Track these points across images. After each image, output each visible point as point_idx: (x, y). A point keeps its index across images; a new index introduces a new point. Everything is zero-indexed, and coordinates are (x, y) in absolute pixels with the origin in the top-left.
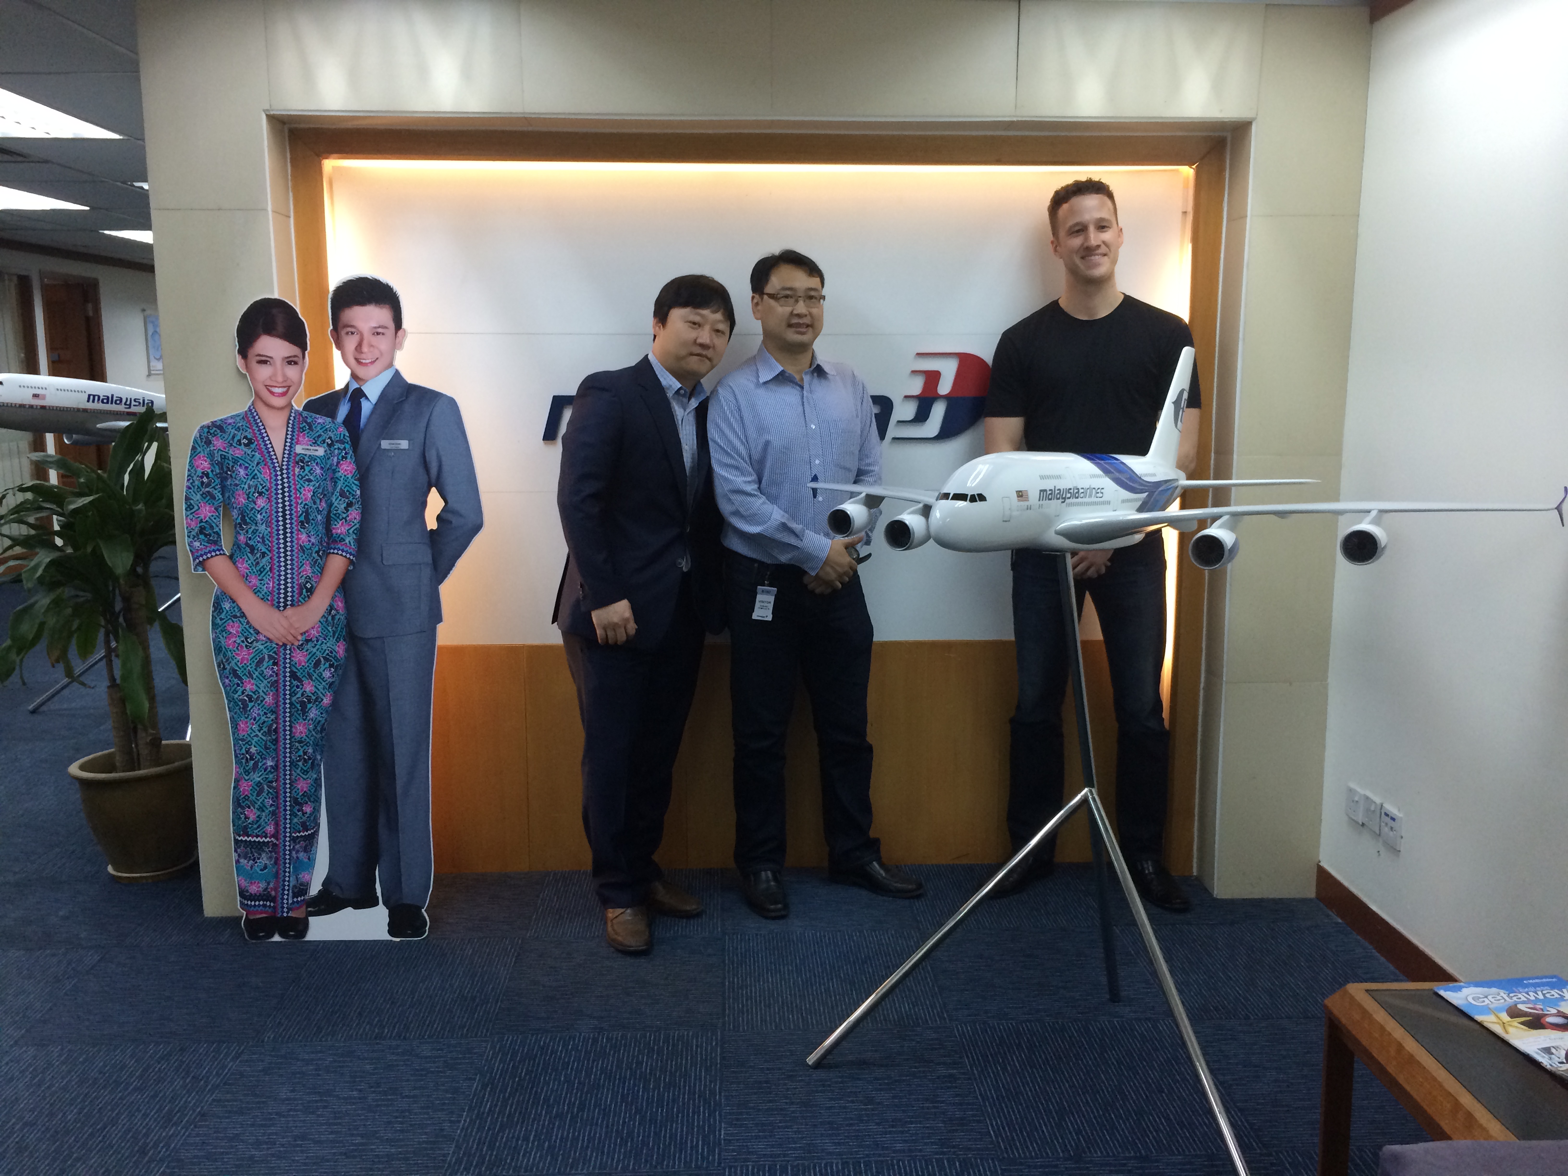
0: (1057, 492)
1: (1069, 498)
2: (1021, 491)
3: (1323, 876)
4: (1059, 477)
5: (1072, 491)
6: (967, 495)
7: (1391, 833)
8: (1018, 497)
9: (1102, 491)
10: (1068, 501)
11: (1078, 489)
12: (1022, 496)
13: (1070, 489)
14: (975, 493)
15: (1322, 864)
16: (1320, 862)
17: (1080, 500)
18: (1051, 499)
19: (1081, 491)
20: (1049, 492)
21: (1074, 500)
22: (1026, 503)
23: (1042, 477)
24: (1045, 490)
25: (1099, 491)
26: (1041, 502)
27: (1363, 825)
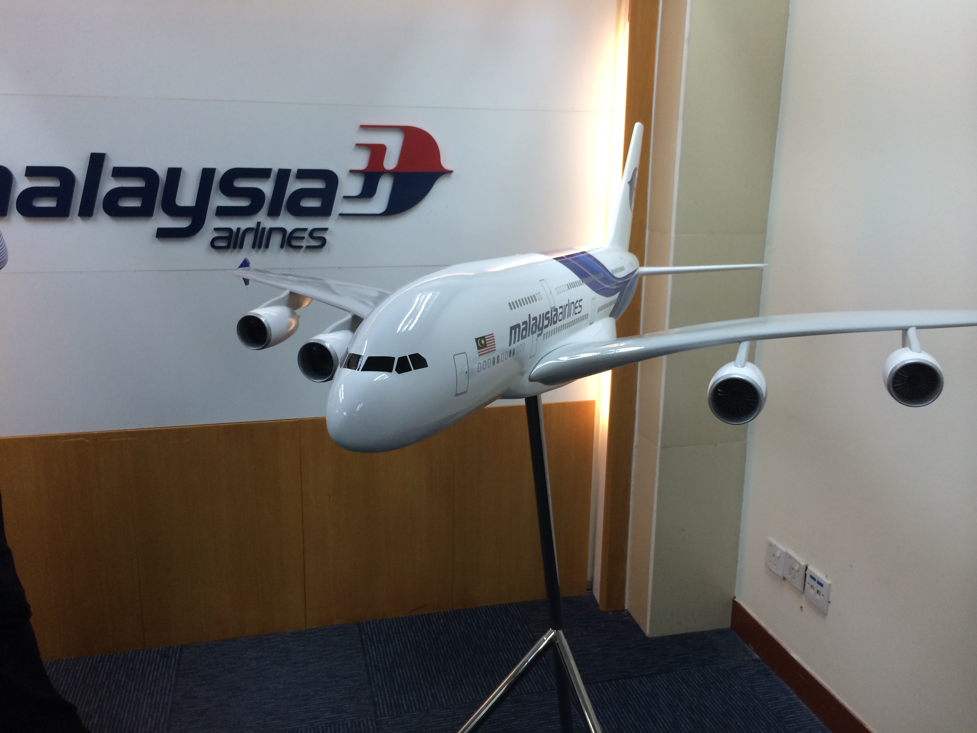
0: (532, 322)
1: (546, 326)
2: (483, 338)
3: (737, 610)
4: (532, 299)
5: (549, 315)
6: (393, 359)
7: (818, 596)
8: (479, 348)
9: (581, 303)
10: (545, 331)
11: (556, 310)
12: (485, 346)
13: (548, 313)
14: (407, 353)
15: (737, 600)
16: (735, 597)
17: (559, 324)
18: (525, 337)
19: (560, 311)
20: (522, 327)
21: (553, 327)
22: (491, 356)
23: (512, 306)
24: (518, 326)
25: (577, 305)
26: (513, 346)
27: (784, 579)
